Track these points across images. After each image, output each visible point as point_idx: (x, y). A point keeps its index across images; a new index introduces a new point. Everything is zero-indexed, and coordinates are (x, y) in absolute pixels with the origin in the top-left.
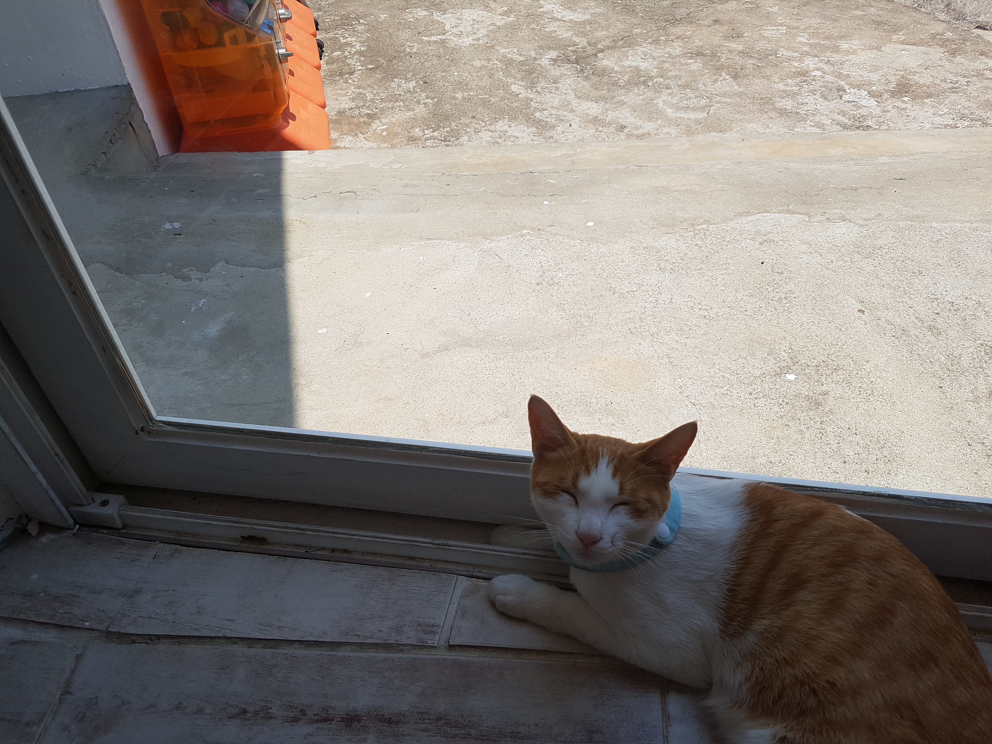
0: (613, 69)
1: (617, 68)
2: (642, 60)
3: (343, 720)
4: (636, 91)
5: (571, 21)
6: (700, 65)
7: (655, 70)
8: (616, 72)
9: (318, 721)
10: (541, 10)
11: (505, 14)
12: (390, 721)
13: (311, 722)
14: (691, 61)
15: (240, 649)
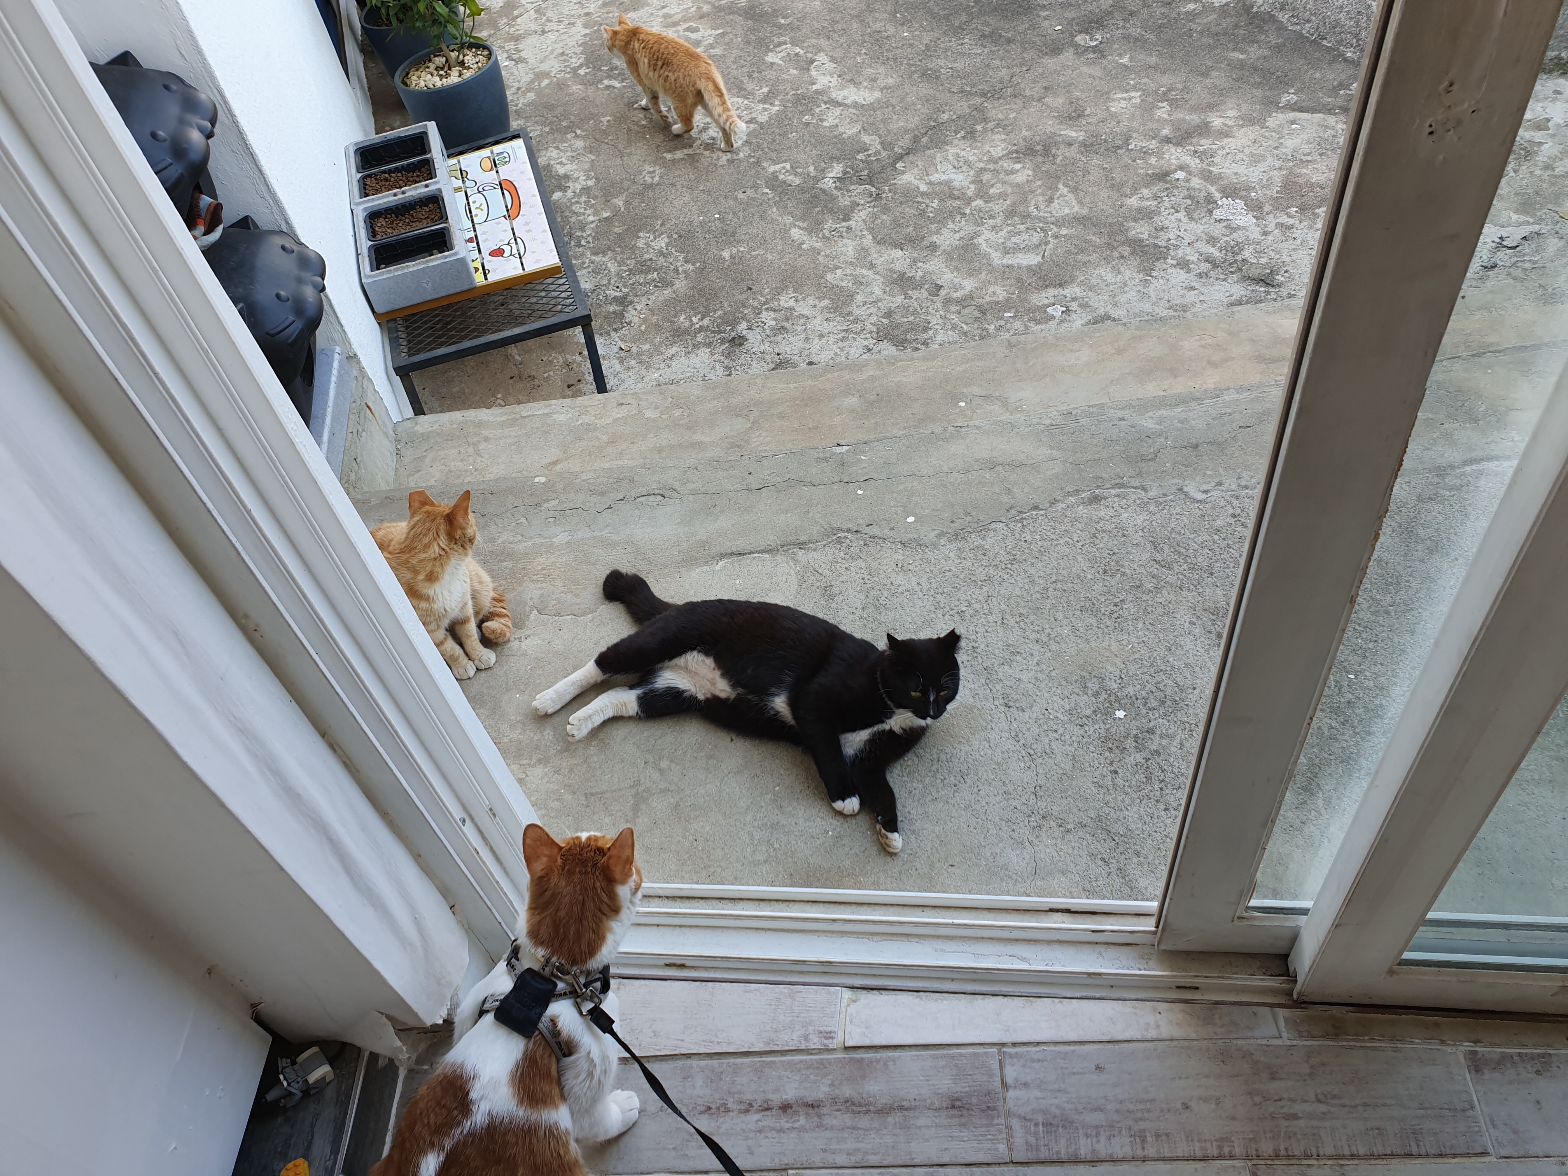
0: (918, 188)
1: (923, 188)
2: (954, 170)
3: (780, 1108)
4: (951, 225)
5: (856, 105)
6: (1030, 173)
7: (972, 187)
8: (923, 194)
9: (762, 1110)
10: (814, 87)
11: (765, 99)
12: (812, 1106)
13: (758, 1111)
14: (1018, 166)
15: (694, 1062)
